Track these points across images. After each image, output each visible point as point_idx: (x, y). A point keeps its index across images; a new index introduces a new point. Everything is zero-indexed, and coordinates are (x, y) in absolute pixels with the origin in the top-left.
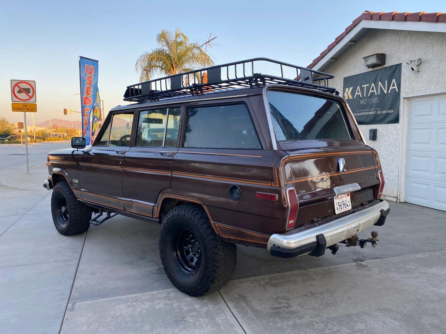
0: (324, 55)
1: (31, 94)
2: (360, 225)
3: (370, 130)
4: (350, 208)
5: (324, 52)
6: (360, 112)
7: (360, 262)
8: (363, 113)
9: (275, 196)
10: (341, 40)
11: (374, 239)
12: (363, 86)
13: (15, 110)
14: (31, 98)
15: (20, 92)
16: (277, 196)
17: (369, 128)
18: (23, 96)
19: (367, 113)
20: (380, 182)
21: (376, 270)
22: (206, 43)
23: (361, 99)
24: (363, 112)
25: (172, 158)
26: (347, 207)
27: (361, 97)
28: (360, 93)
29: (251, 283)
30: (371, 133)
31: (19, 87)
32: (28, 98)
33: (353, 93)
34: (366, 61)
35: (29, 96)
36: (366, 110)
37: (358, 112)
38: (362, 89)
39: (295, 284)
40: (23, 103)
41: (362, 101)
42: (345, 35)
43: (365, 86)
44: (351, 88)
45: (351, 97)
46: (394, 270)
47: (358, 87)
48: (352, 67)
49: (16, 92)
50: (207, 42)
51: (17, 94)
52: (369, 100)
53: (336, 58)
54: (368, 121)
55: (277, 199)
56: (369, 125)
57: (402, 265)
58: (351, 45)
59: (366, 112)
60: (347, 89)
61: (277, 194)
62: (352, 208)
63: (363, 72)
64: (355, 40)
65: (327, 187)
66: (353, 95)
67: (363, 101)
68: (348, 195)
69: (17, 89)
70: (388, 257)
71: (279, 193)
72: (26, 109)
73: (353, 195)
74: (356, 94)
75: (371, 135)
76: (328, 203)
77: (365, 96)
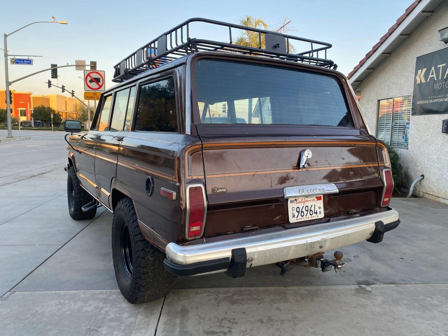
0: (393, 30)
1: (100, 84)
2: (325, 241)
3: (443, 121)
4: (322, 216)
5: (392, 28)
6: (433, 99)
7: (364, 286)
8: (437, 100)
9: (172, 194)
10: (412, 10)
11: (337, 262)
12: (438, 66)
13: (87, 98)
14: (100, 87)
15: (91, 81)
16: (174, 194)
17: (443, 118)
18: (94, 85)
19: (441, 100)
20: (384, 185)
21: (380, 299)
22: (281, 29)
23: (435, 82)
24: (436, 98)
25: (118, 144)
26: (314, 215)
27: (436, 79)
28: (434, 76)
29: (207, 295)
30: (444, 124)
31: (90, 76)
32: (98, 87)
33: (426, 75)
34: (442, 35)
35: (99, 85)
36: (440, 96)
37: (430, 99)
38: (437, 70)
39: (259, 304)
40: (94, 91)
41: (436, 85)
42: (417, 3)
43: (441, 66)
44: (424, 70)
45: (423, 81)
46: (405, 302)
47: (433, 68)
48: (427, 43)
49: (88, 81)
50: (282, 27)
51: (89, 84)
52: (445, 83)
53: (409, 34)
54: (442, 109)
55: (174, 197)
56: (443, 115)
57: (421, 297)
58: (427, 16)
59: (440, 98)
60: (420, 71)
61: (174, 191)
62: (325, 217)
63: (439, 49)
64: (431, 10)
65: (271, 186)
66: (426, 79)
67: (438, 84)
68: (319, 198)
69: (89, 79)
70: (409, 283)
71: (178, 189)
72: (96, 97)
73: (329, 199)
74: (430, 76)
75: (444, 128)
76: (273, 207)
77: (440, 79)
